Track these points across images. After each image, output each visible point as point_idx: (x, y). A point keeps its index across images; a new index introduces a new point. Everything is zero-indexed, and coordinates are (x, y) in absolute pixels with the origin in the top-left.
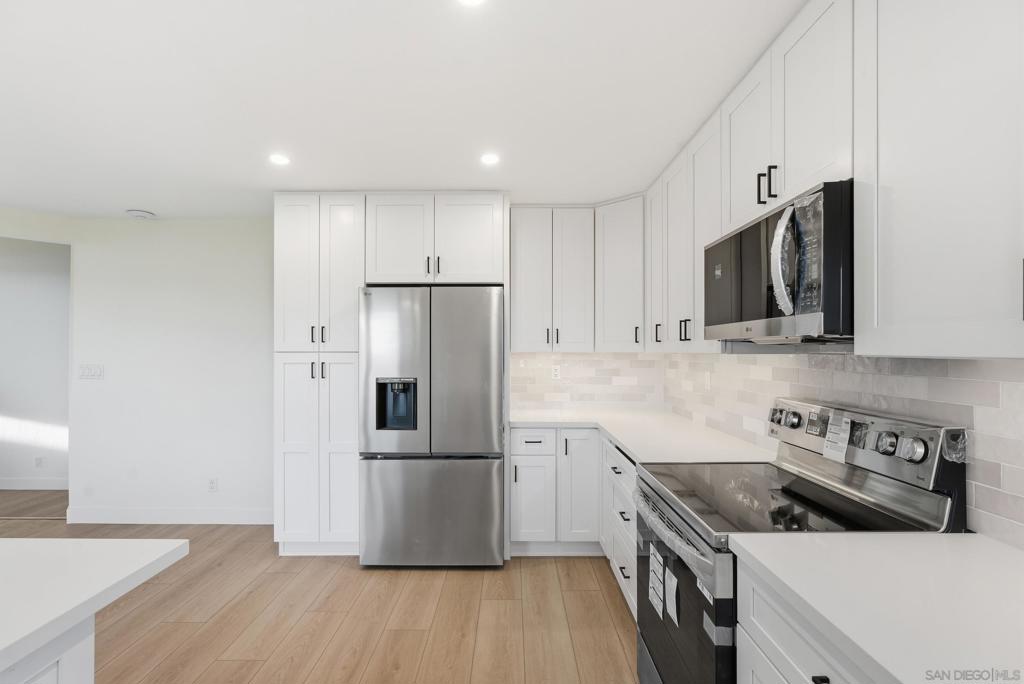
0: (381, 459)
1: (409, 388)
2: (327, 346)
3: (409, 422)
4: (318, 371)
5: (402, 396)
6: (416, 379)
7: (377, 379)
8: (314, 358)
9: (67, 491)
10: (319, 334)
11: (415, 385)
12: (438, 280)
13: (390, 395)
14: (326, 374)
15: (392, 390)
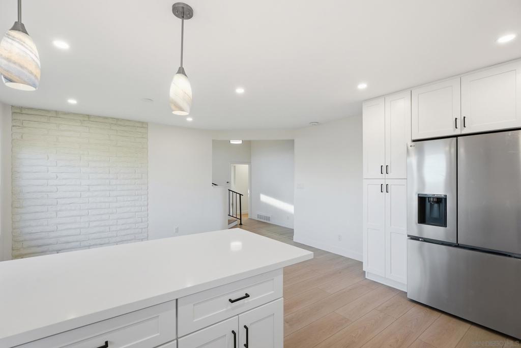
0: (422, 241)
1: (441, 201)
2: (390, 175)
3: (441, 221)
4: (385, 189)
5: (436, 205)
6: (446, 196)
7: (418, 194)
8: (383, 182)
9: (293, 230)
10: (384, 170)
11: (446, 199)
12: (464, 132)
13: (428, 205)
14: (389, 190)
15: (429, 201)
